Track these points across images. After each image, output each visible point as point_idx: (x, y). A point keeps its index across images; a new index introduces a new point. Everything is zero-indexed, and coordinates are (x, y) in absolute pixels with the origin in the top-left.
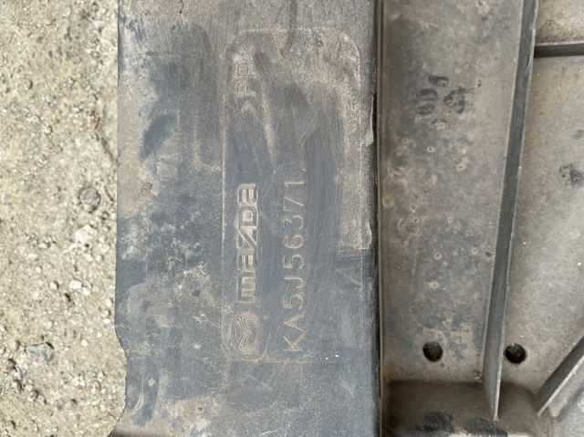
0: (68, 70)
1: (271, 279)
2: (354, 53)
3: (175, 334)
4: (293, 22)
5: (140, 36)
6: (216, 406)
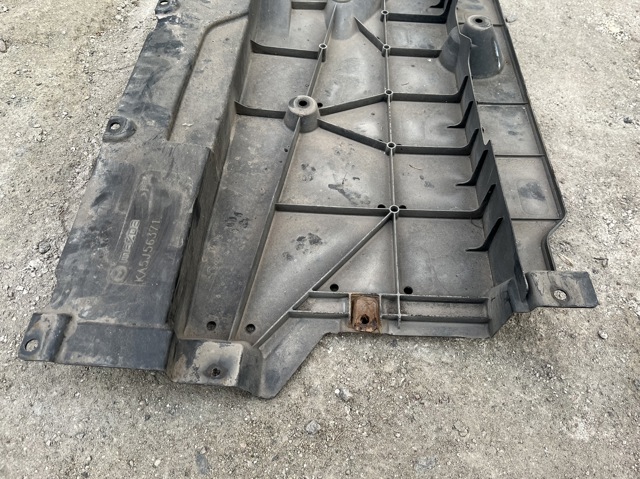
0: (53, 187)
1: (136, 254)
2: (192, 183)
4: (170, 170)
6: (96, 300)
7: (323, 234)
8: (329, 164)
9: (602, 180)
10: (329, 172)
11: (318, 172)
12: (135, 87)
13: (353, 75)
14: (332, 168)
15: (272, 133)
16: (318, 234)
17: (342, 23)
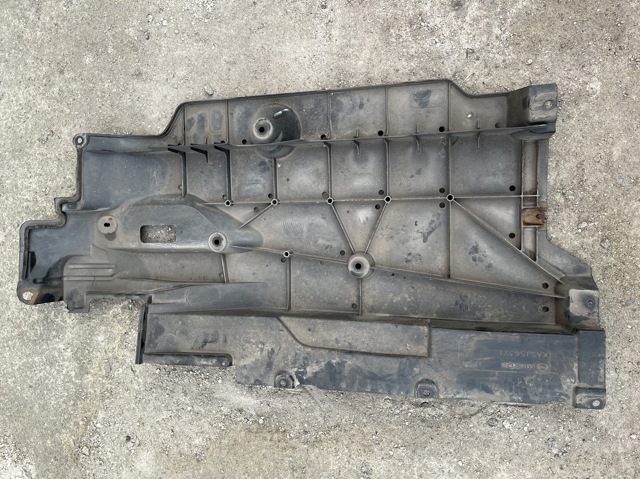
0: (444, 428)
3: (544, 386)
4: (457, 351)
5: (458, 393)
6: (563, 376)
7: (468, 245)
8: (403, 243)
9: (393, 40)
10: (412, 243)
11: (411, 251)
12: (381, 387)
13: (305, 229)
14: (408, 241)
15: (377, 286)
16: (469, 248)
17: (246, 239)
